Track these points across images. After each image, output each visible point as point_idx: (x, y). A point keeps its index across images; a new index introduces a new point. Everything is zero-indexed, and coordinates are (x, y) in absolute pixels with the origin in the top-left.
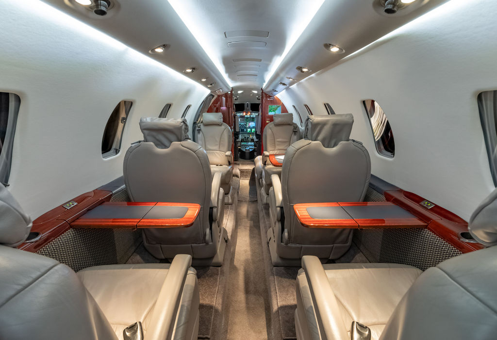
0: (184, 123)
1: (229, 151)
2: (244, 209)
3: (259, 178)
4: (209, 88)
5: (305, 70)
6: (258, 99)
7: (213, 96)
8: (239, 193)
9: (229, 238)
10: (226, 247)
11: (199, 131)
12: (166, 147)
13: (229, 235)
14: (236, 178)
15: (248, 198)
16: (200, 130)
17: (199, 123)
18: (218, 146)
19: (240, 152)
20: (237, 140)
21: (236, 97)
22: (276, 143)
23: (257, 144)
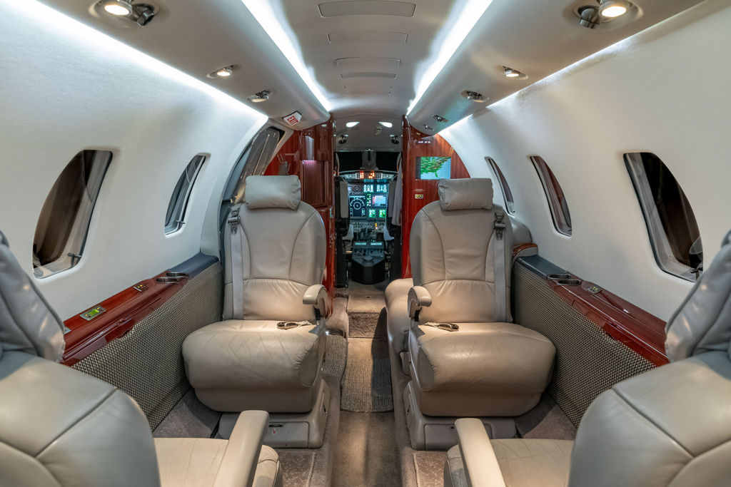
1: (314, 283)
3: (398, 349)
4: (259, 107)
5: (613, 11)
6: (393, 141)
7: (282, 133)
8: (345, 387)
11: (236, 223)
14: (338, 336)
15: (369, 401)
17: (238, 202)
18: (287, 267)
19: (349, 264)
20: (344, 238)
21: (343, 137)
22: (447, 260)
23: (390, 247)
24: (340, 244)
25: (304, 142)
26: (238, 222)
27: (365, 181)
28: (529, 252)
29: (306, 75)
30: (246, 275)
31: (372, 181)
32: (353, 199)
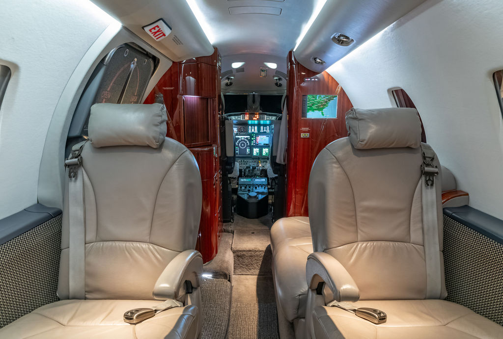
6: (276, 84)
7: (156, 61)
11: (76, 167)
16: (78, 164)
20: (229, 176)
21: (228, 79)
22: (360, 215)
23: (274, 184)
24: (225, 181)
26: (80, 164)
27: (250, 122)
28: (457, 202)
30: (91, 236)
31: (256, 122)
32: (239, 138)
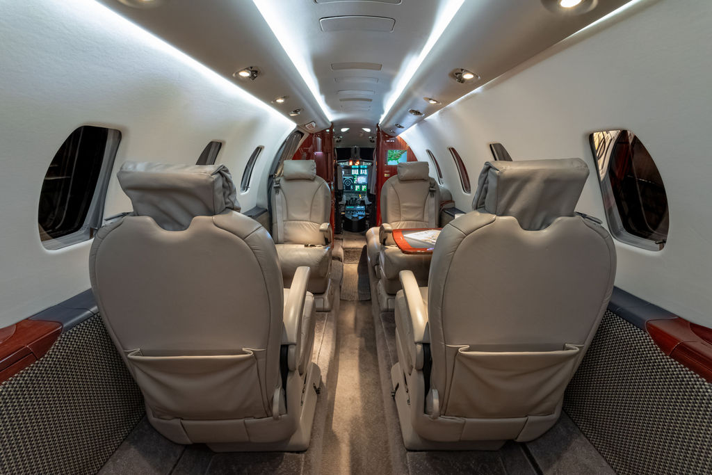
0: (222, 175)
1: (325, 222)
2: (350, 316)
4: (293, 119)
5: (468, 76)
6: (371, 141)
7: (302, 134)
8: (343, 286)
9: (324, 380)
10: (317, 402)
11: (278, 189)
12: (182, 227)
13: (324, 374)
14: (337, 261)
15: (356, 296)
16: (279, 187)
17: (279, 176)
18: (308, 214)
19: (343, 221)
20: (340, 203)
21: (339, 138)
22: (402, 209)
24: (337, 206)
25: (316, 141)
27: (353, 167)
28: (449, 205)
29: (320, 100)
30: (285, 218)
31: (357, 167)
32: (345, 178)
